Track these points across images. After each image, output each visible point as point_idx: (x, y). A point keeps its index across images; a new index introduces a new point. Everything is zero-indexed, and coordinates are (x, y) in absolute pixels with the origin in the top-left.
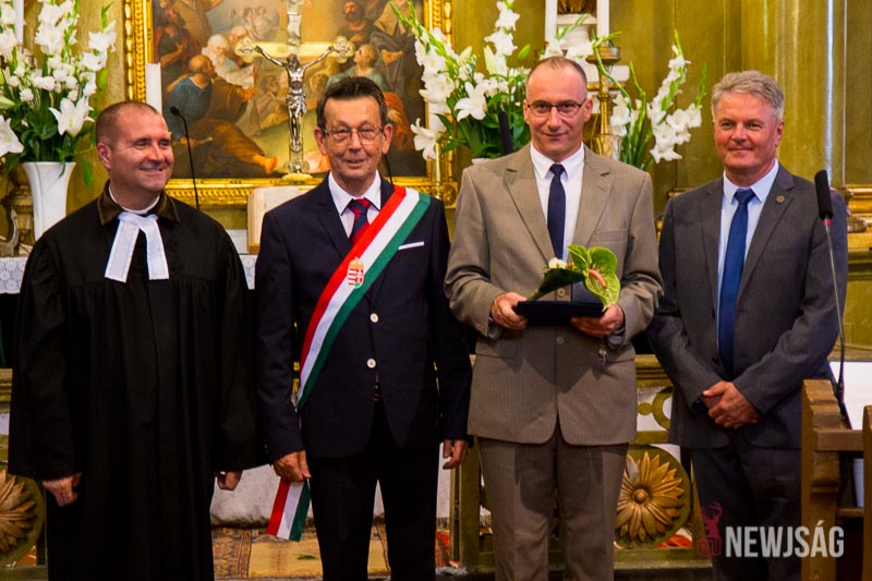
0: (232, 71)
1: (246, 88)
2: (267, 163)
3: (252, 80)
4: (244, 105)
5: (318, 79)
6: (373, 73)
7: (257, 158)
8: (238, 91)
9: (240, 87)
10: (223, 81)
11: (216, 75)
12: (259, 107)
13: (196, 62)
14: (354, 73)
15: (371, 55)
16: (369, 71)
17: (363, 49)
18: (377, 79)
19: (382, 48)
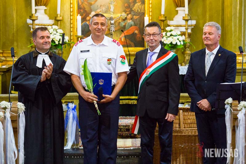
13: (88, 18)
14: (127, 21)
15: (131, 17)
16: (131, 21)
17: (130, 15)
18: (133, 23)
19: (134, 15)
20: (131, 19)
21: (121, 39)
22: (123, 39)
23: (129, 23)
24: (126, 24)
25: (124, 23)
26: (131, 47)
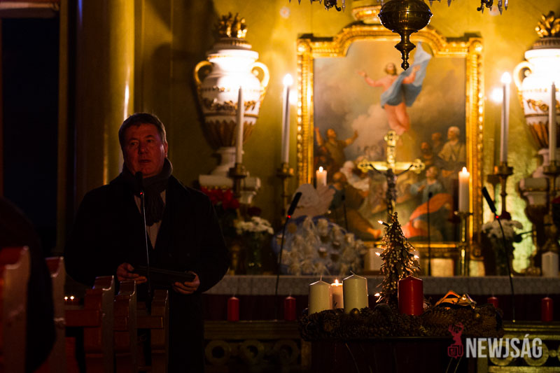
0: (356, 181)
1: (364, 190)
2: (375, 233)
3: (367, 186)
4: (362, 201)
5: (405, 186)
6: (437, 183)
7: (370, 230)
8: (360, 192)
9: (360, 190)
10: (351, 187)
11: (347, 183)
12: (372, 201)
13: (337, 176)
14: (426, 183)
15: (436, 172)
16: (434, 182)
17: (432, 169)
18: (439, 186)
19: (442, 168)
20: (436, 177)
21: (412, 222)
22: (416, 224)
23: (430, 187)
24: (423, 189)
25: (419, 186)
26: (437, 241)
